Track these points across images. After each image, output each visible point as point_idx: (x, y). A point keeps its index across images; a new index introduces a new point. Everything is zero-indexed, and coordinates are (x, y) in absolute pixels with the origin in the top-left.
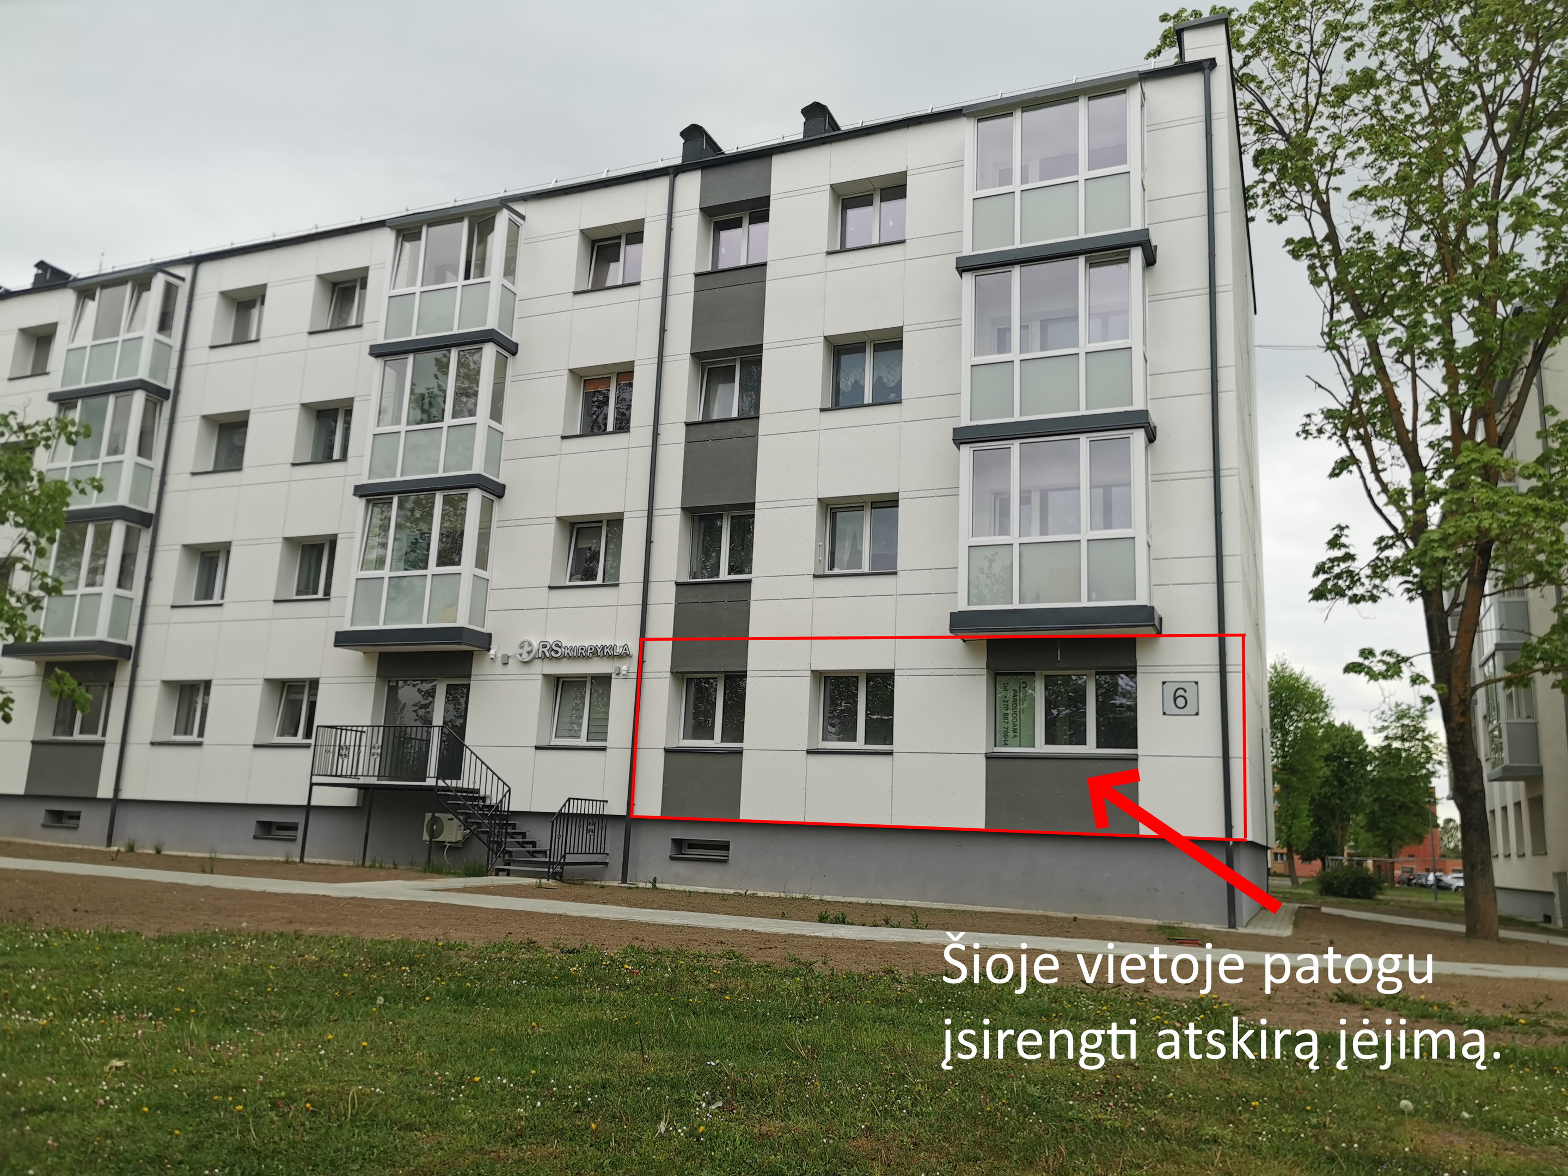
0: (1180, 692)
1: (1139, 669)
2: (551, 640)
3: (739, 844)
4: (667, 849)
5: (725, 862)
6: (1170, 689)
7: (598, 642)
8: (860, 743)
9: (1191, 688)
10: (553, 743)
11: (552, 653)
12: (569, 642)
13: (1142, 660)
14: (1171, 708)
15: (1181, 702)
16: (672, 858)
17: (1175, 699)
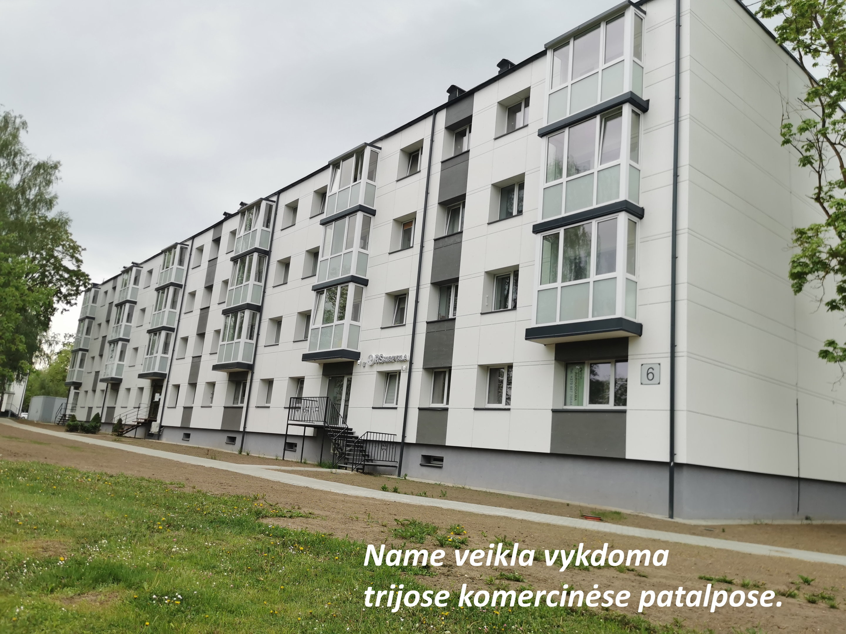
0: (651, 370)
1: (629, 357)
2: (379, 354)
3: (448, 457)
4: (419, 460)
5: (441, 467)
6: (646, 368)
8: (503, 404)
9: (656, 367)
10: (384, 406)
11: (380, 360)
13: (631, 351)
14: (646, 381)
15: (650, 376)
16: (421, 465)
17: (648, 374)
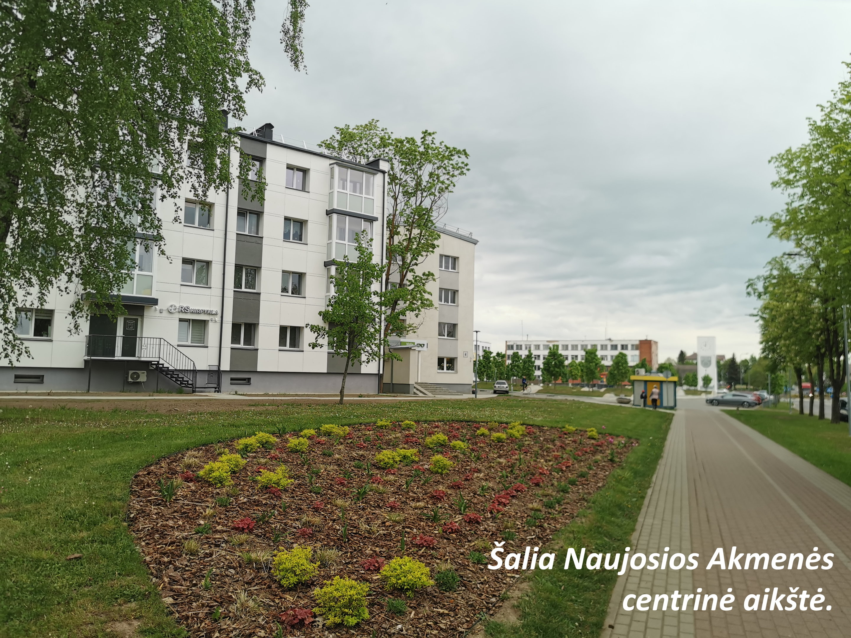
2: (185, 306)
3: (254, 379)
4: (231, 380)
5: (249, 384)
7: (206, 309)
8: (288, 347)
11: (185, 310)
12: (192, 307)
16: (231, 384)
